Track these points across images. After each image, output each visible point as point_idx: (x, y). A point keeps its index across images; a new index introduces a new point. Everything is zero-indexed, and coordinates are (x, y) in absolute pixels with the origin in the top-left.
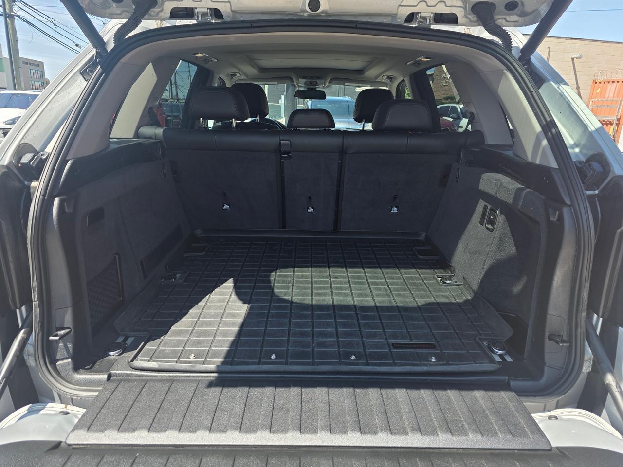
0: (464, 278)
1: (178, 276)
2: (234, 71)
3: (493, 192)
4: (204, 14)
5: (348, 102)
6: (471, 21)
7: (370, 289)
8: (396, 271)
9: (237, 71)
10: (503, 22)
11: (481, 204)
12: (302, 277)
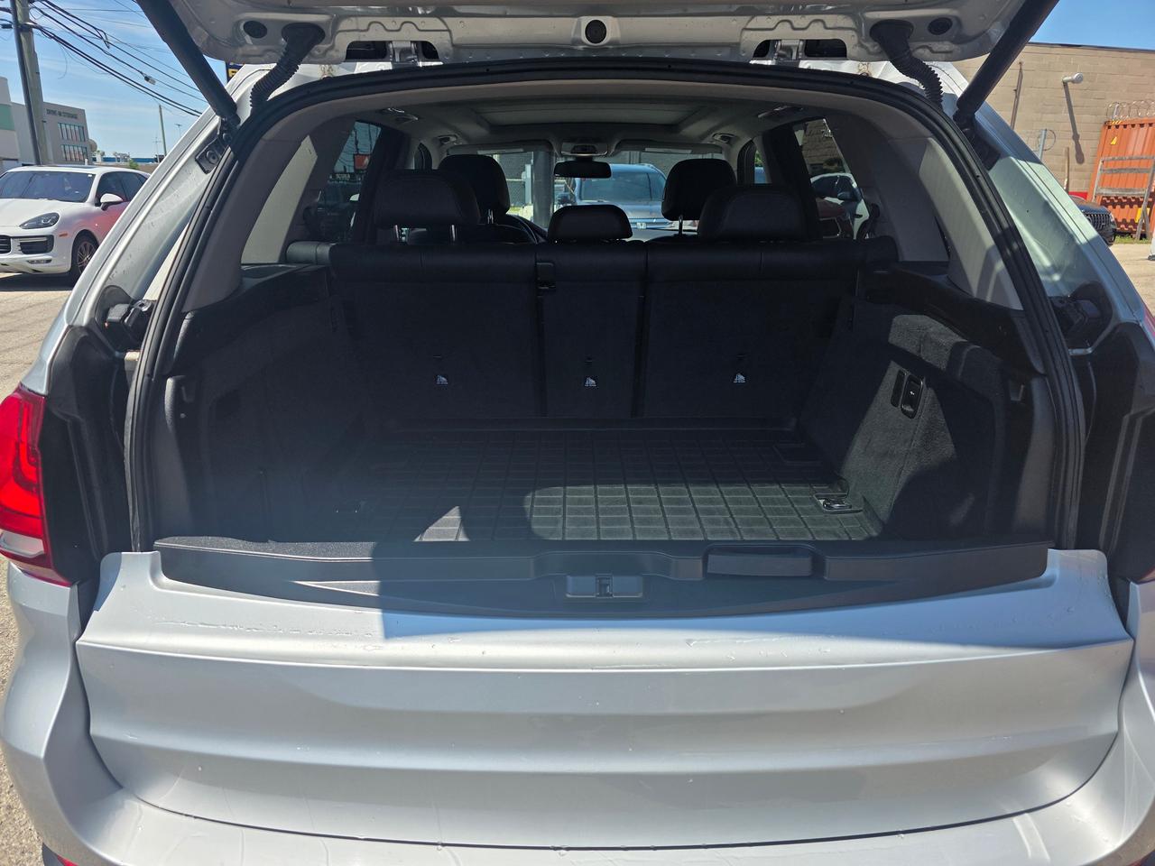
0: (865, 500)
1: (363, 503)
2: (445, 132)
3: (912, 349)
4: (405, 52)
5: (647, 173)
6: (869, 53)
7: (700, 522)
8: (745, 488)
9: (450, 132)
10: (926, 53)
11: (894, 369)
12: (580, 501)
